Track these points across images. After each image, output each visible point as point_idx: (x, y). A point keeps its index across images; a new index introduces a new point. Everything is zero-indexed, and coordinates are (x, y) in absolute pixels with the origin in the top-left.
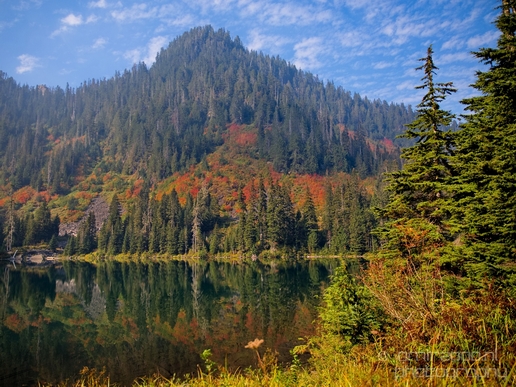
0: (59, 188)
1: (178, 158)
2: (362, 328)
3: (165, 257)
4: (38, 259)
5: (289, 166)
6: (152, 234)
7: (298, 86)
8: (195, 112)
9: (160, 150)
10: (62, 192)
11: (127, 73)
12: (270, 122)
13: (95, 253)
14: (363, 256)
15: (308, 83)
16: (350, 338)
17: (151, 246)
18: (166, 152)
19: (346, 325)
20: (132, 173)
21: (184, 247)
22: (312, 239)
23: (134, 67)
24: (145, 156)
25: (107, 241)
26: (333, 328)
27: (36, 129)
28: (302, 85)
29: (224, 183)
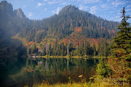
0: (38, 41)
1: (64, 35)
2: (106, 74)
3: (61, 57)
4: (34, 57)
5: (89, 36)
6: (58, 52)
7: (91, 18)
8: (68, 25)
9: (60, 33)
10: (39, 42)
11: (53, 16)
12: (85, 26)
13: (46, 56)
14: (107, 57)
15: (94, 17)
16: (103, 76)
17: (58, 54)
18: (61, 33)
19: (103, 73)
20: (54, 38)
21: (65, 55)
22: (95, 53)
23: (54, 15)
24: (56, 34)
25: (48, 53)
26: (99, 73)
27: (33, 29)
28: (92, 17)
29: (74, 40)
